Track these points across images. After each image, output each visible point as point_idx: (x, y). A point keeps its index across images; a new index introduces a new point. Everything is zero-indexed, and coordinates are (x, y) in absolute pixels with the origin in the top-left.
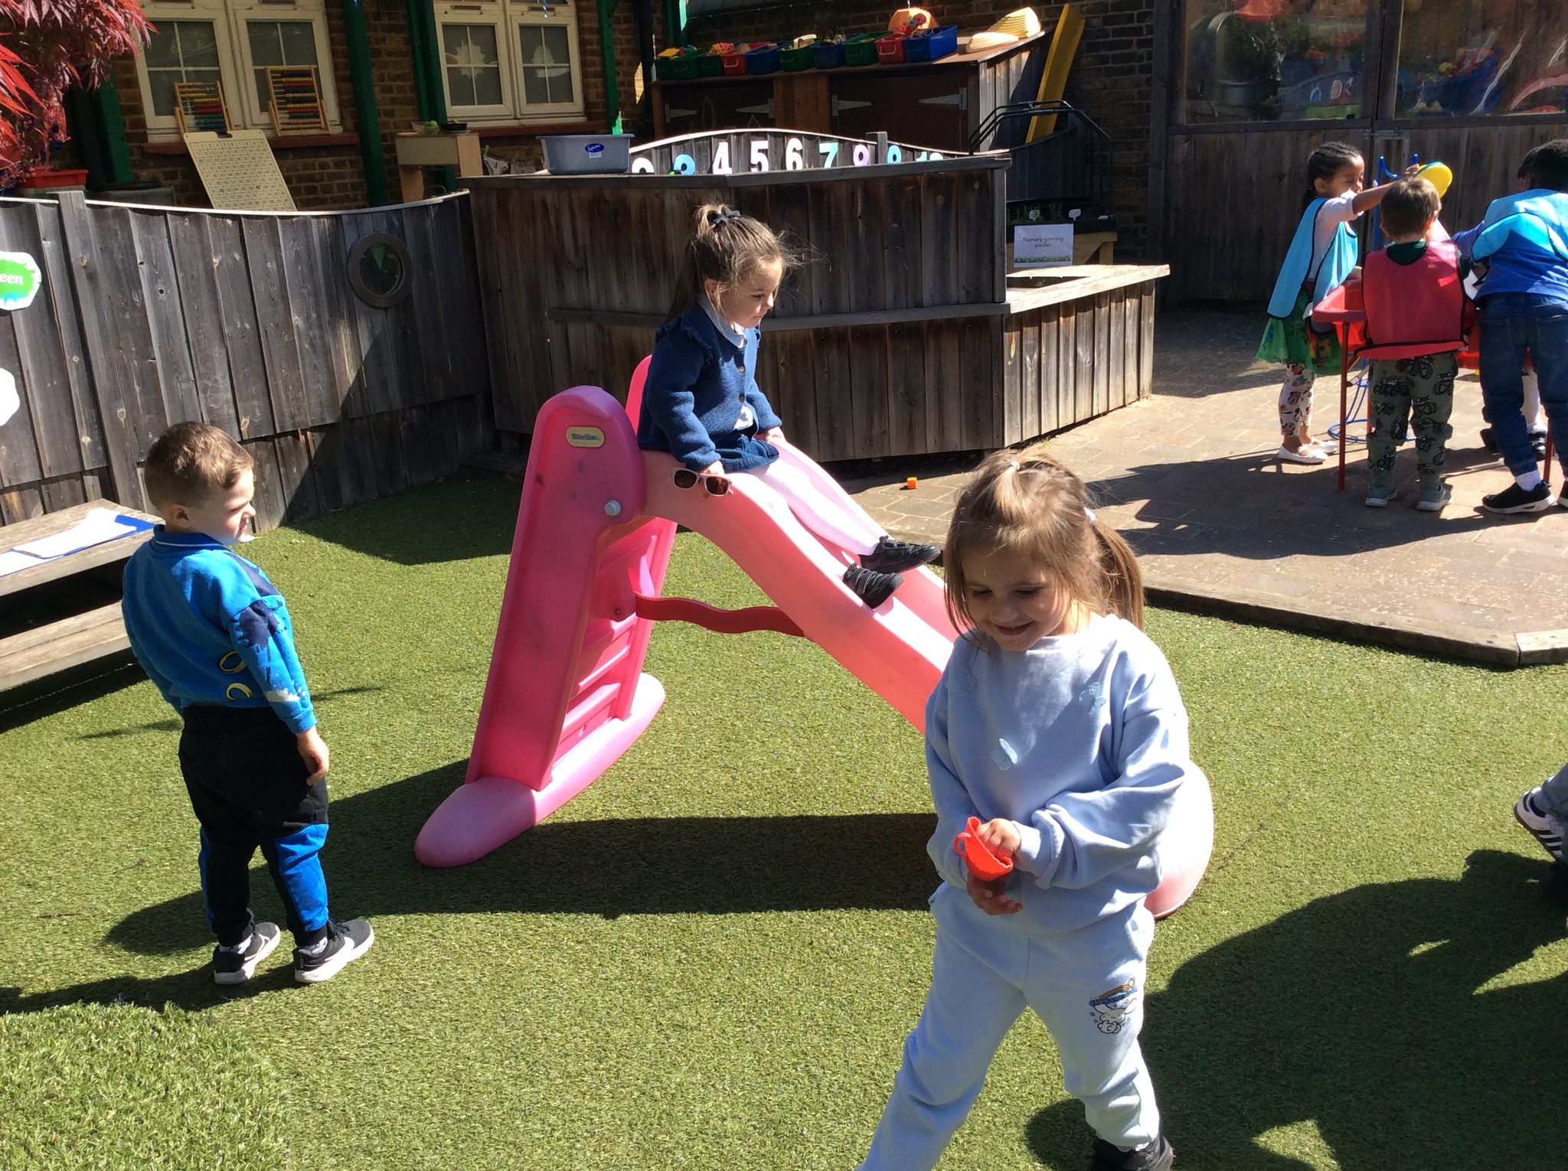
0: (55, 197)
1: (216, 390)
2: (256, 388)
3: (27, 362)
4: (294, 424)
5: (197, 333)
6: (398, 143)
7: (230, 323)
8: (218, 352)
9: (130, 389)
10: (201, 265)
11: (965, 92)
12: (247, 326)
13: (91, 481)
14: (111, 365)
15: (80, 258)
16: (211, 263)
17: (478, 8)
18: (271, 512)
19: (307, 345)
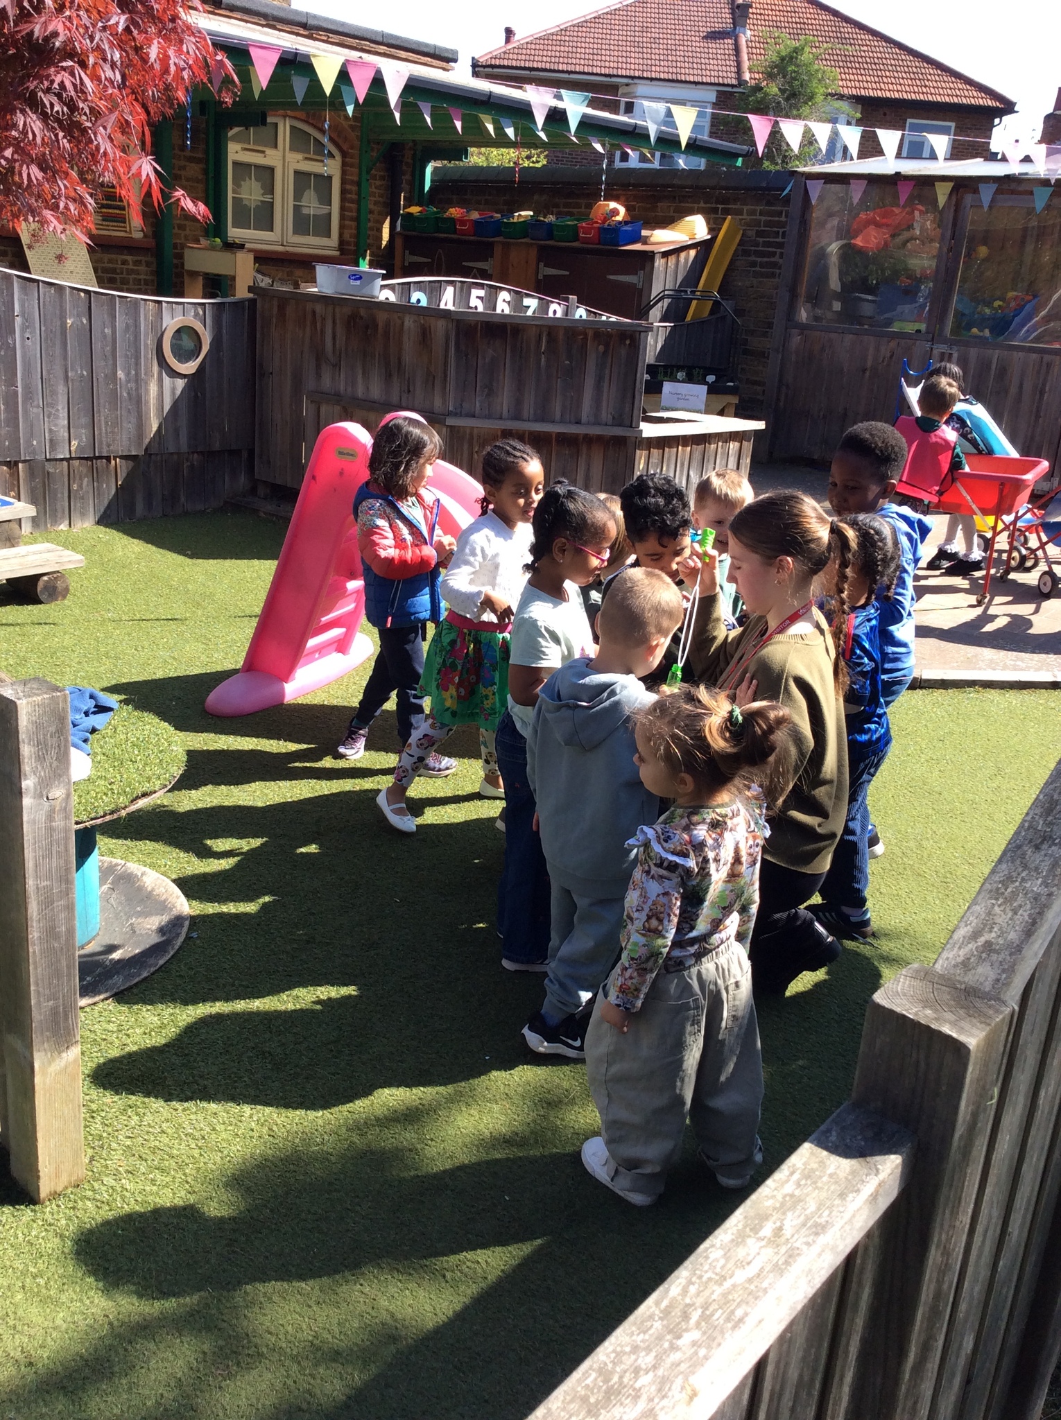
1: (57, 417)
2: (84, 420)
4: (108, 451)
5: (49, 373)
6: (187, 252)
7: (74, 368)
8: (61, 389)
10: (59, 323)
11: (642, 275)
12: (85, 373)
16: (66, 323)
17: (263, 152)
18: (83, 514)
19: (125, 395)
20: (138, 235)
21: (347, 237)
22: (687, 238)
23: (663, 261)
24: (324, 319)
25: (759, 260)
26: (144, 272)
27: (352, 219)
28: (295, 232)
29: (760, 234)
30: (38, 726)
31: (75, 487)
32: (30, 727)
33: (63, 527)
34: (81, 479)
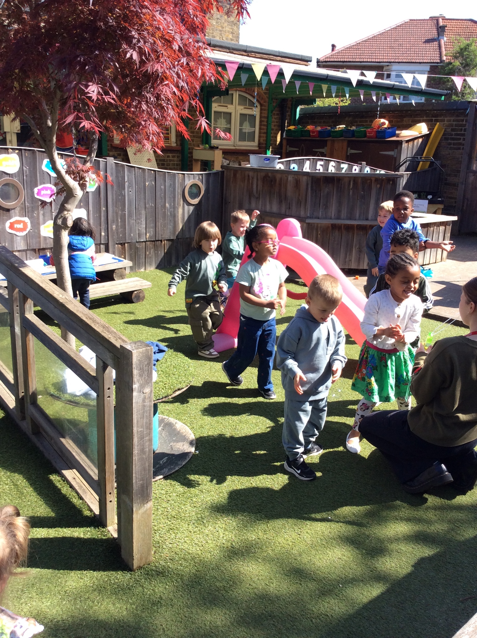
0: (106, 159)
1: (141, 224)
2: (152, 225)
3: (91, 208)
4: (162, 238)
5: (138, 205)
6: (194, 151)
7: (148, 203)
8: (143, 212)
9: (117, 220)
10: (143, 184)
11: (396, 151)
12: (153, 205)
13: (103, 247)
14: (113, 212)
15: (110, 178)
16: (146, 184)
17: (227, 106)
18: (151, 265)
19: (169, 214)
20: (174, 145)
21: (262, 141)
22: (418, 134)
23: (406, 144)
24: (253, 178)
25: (452, 142)
26: (176, 160)
27: (264, 133)
28: (240, 140)
29: (452, 130)
30: (140, 362)
31: (148, 253)
32: (137, 362)
33: (143, 270)
34: (150, 250)
